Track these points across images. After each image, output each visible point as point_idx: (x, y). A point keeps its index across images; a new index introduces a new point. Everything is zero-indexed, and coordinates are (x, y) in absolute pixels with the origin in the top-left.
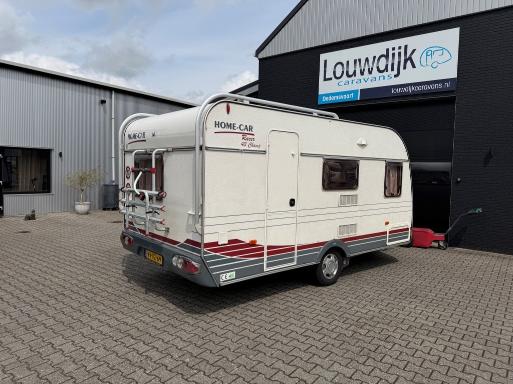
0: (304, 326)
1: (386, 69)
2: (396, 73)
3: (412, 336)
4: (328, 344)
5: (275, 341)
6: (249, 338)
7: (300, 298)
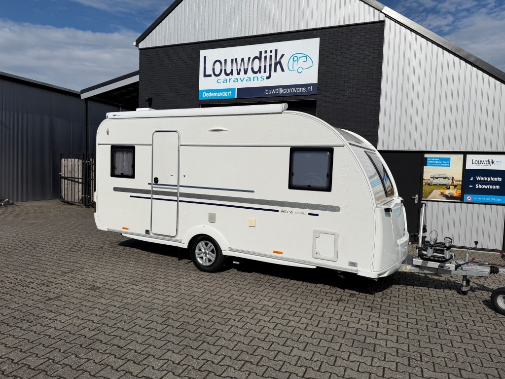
0: (149, 319)
1: (259, 71)
2: (268, 75)
3: (251, 317)
4: (169, 333)
5: (114, 337)
6: (85, 337)
7: (156, 291)
